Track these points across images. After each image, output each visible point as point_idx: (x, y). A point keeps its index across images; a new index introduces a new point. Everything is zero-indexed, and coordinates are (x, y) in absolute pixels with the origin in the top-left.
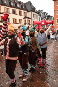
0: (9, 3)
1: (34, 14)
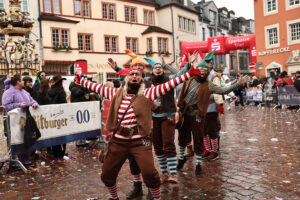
1: (180, 17)
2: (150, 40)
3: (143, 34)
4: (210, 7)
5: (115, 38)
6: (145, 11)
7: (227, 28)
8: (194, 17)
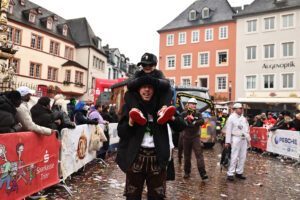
0: (20, 13)
1: (94, 57)
2: (69, 72)
3: (64, 65)
4: (116, 53)
5: (39, 65)
6: (67, 48)
7: (125, 71)
8: (104, 59)
